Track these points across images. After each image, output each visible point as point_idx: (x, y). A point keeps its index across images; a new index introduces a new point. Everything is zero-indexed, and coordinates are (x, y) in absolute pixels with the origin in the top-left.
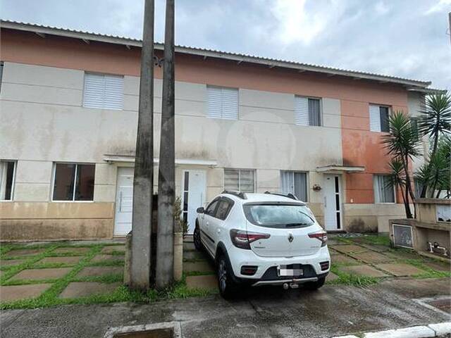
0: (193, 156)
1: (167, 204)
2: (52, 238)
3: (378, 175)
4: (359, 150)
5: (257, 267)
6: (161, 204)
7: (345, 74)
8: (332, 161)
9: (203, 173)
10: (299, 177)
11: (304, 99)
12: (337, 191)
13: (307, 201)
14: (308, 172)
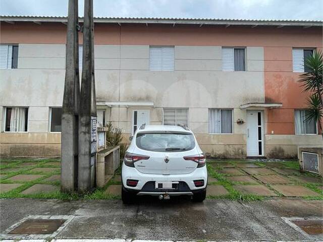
0: (140, 99)
1: (85, 133)
2: (50, 156)
3: (300, 110)
4: (280, 89)
5: (138, 181)
6: (81, 133)
7: (266, 24)
8: (255, 99)
9: (148, 112)
10: (225, 113)
11: (231, 49)
12: (260, 124)
13: (231, 133)
14: (233, 109)
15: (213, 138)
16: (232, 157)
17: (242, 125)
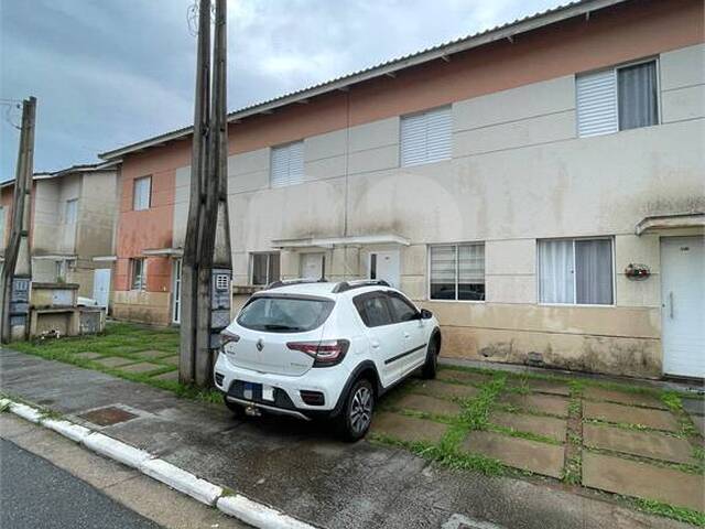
1: (204, 295)
5: (223, 376)
9: (395, 255)
11: (610, 74)
13: (612, 303)
14: (614, 236)
15: (551, 316)
16: (608, 370)
17: (642, 283)
